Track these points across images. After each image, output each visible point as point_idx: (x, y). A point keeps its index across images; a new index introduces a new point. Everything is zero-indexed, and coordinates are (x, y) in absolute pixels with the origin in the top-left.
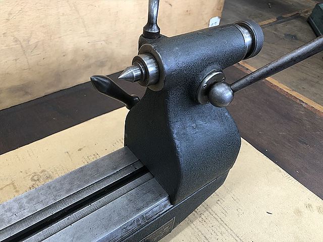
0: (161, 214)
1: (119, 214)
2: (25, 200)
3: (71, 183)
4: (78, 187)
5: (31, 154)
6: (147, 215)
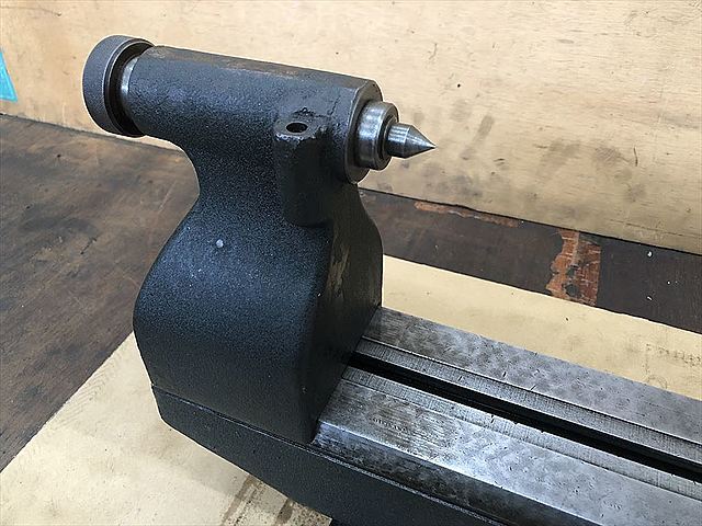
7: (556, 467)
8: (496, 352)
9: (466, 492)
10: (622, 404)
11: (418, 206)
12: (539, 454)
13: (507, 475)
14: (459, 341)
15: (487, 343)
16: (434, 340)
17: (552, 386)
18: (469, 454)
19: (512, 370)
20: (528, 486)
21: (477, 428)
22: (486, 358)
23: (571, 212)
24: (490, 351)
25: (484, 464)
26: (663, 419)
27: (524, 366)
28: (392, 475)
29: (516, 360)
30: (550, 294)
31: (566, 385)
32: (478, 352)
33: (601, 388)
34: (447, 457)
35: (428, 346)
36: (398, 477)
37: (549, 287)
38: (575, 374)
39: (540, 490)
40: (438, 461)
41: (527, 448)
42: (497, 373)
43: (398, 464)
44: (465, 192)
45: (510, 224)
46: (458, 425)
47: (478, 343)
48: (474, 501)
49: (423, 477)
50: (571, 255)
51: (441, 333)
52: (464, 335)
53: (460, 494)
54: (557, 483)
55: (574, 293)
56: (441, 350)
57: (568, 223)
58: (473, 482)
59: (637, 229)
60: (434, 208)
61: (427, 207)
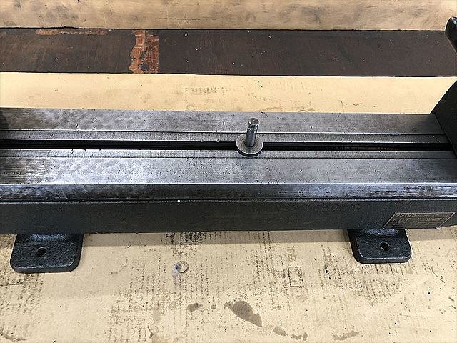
0: (448, 198)
1: (407, 173)
2: (321, 119)
3: (367, 124)
4: (372, 131)
5: (304, 87)
6: (435, 189)
7: (108, 165)
8: (72, 115)
9: (63, 193)
10: (141, 124)
11: (38, 32)
12: (99, 161)
13: (82, 177)
14: (49, 115)
15: (66, 112)
16: (33, 119)
17: (105, 125)
18: (61, 173)
19: (82, 122)
20: (94, 179)
21: (63, 159)
22: (66, 120)
23: (135, 18)
24: (68, 114)
25: (69, 176)
26: (162, 125)
27: (88, 119)
28: (21, 198)
29: (83, 117)
30: (131, 72)
31: (112, 122)
32: (61, 118)
33: (131, 118)
34: (48, 179)
35: (30, 123)
36: (24, 198)
37: (130, 69)
38: (117, 114)
39: (99, 179)
40: (43, 183)
41: (92, 160)
42: (73, 126)
43: (21, 192)
44: (66, 16)
45: (102, 33)
46: (52, 161)
47: (60, 113)
48: (69, 195)
49: (38, 193)
50: (141, 46)
51: (38, 113)
52: (51, 111)
53: (61, 195)
54: (109, 173)
55: (145, 68)
56: (38, 123)
57: (137, 26)
58: (65, 187)
59: (175, 21)
60: (50, 32)
61: (45, 32)
